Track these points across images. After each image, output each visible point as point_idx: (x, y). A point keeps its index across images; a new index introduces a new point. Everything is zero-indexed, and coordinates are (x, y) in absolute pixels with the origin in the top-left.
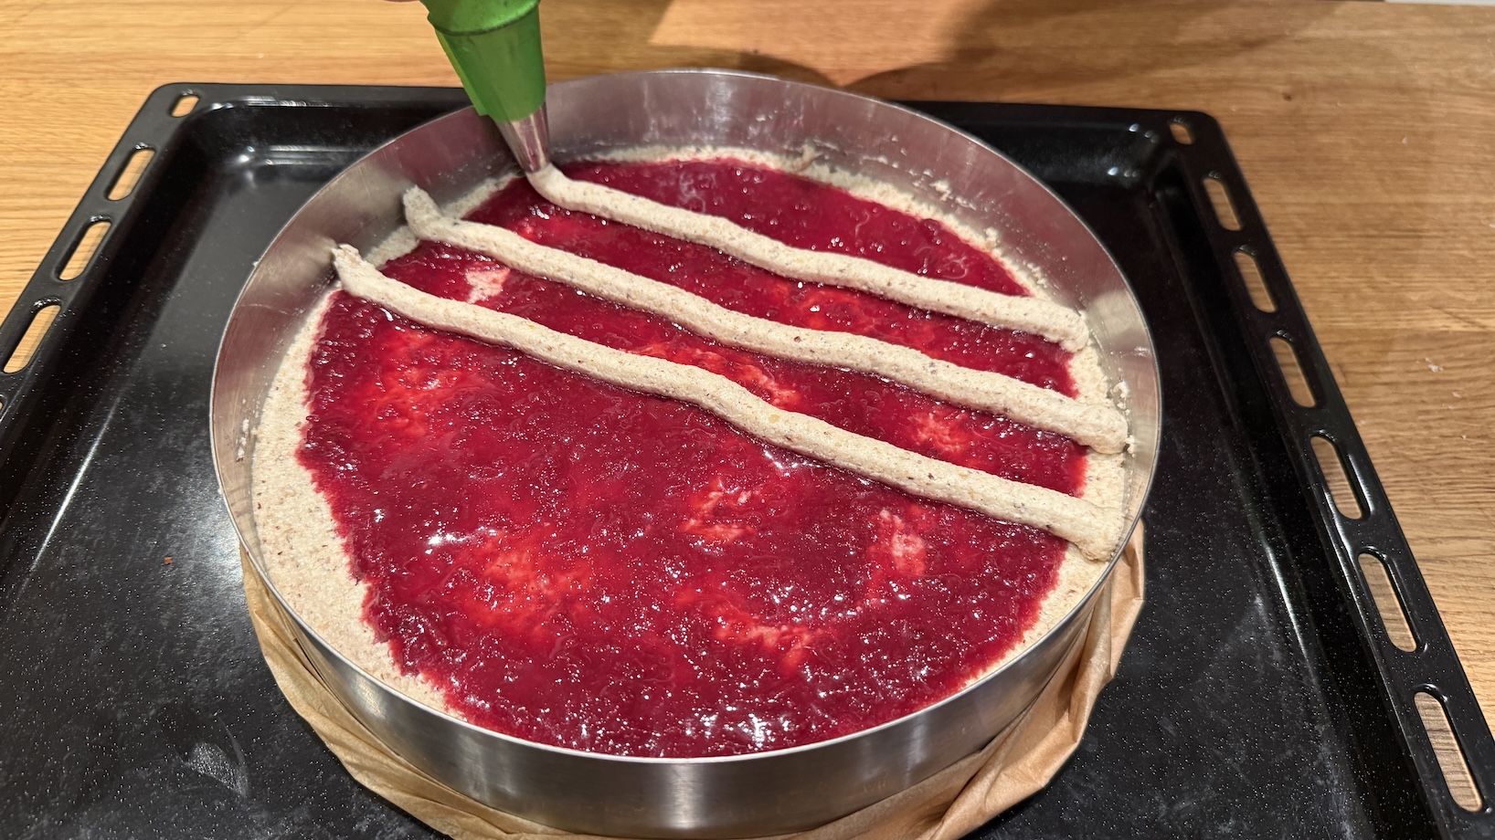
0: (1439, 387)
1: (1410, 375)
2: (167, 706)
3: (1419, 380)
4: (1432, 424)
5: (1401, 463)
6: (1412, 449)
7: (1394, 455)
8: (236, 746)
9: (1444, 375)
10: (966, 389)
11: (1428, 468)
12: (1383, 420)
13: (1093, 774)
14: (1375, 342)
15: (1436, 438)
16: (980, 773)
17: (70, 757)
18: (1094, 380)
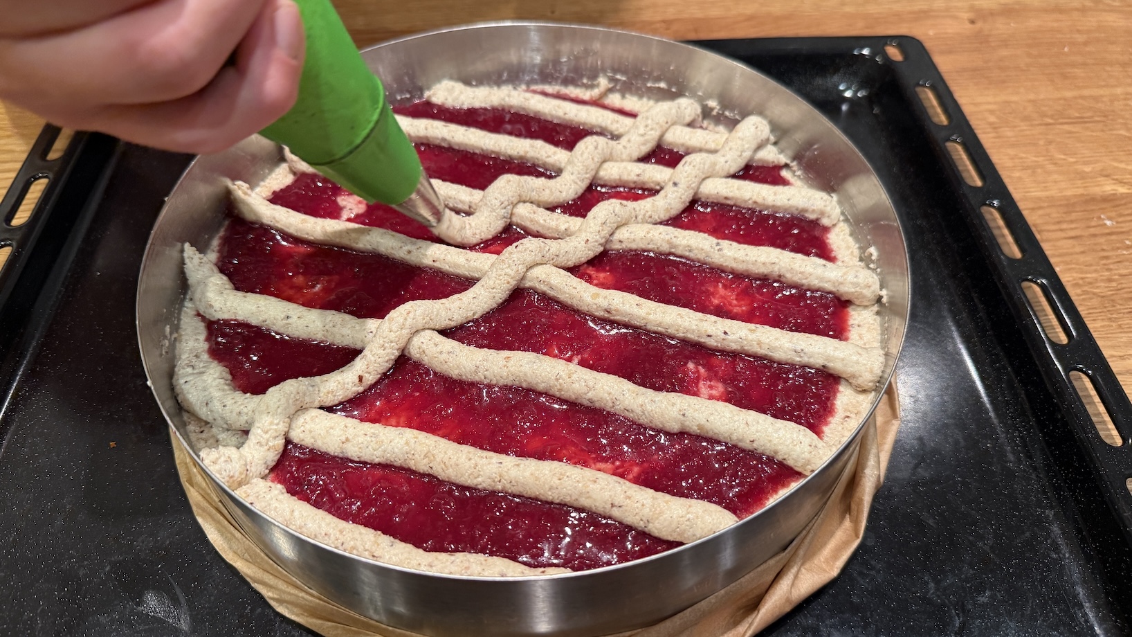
0: (1113, 237)
1: (1090, 229)
2: (120, 562)
3: (1097, 233)
4: (1111, 267)
5: (1091, 299)
6: (1098, 287)
7: (1085, 292)
8: (178, 591)
9: (1117, 228)
10: (747, 262)
11: (1113, 301)
12: (1073, 266)
13: (873, 563)
14: (1060, 205)
15: (1117, 277)
16: (785, 569)
17: (43, 610)
18: (848, 248)
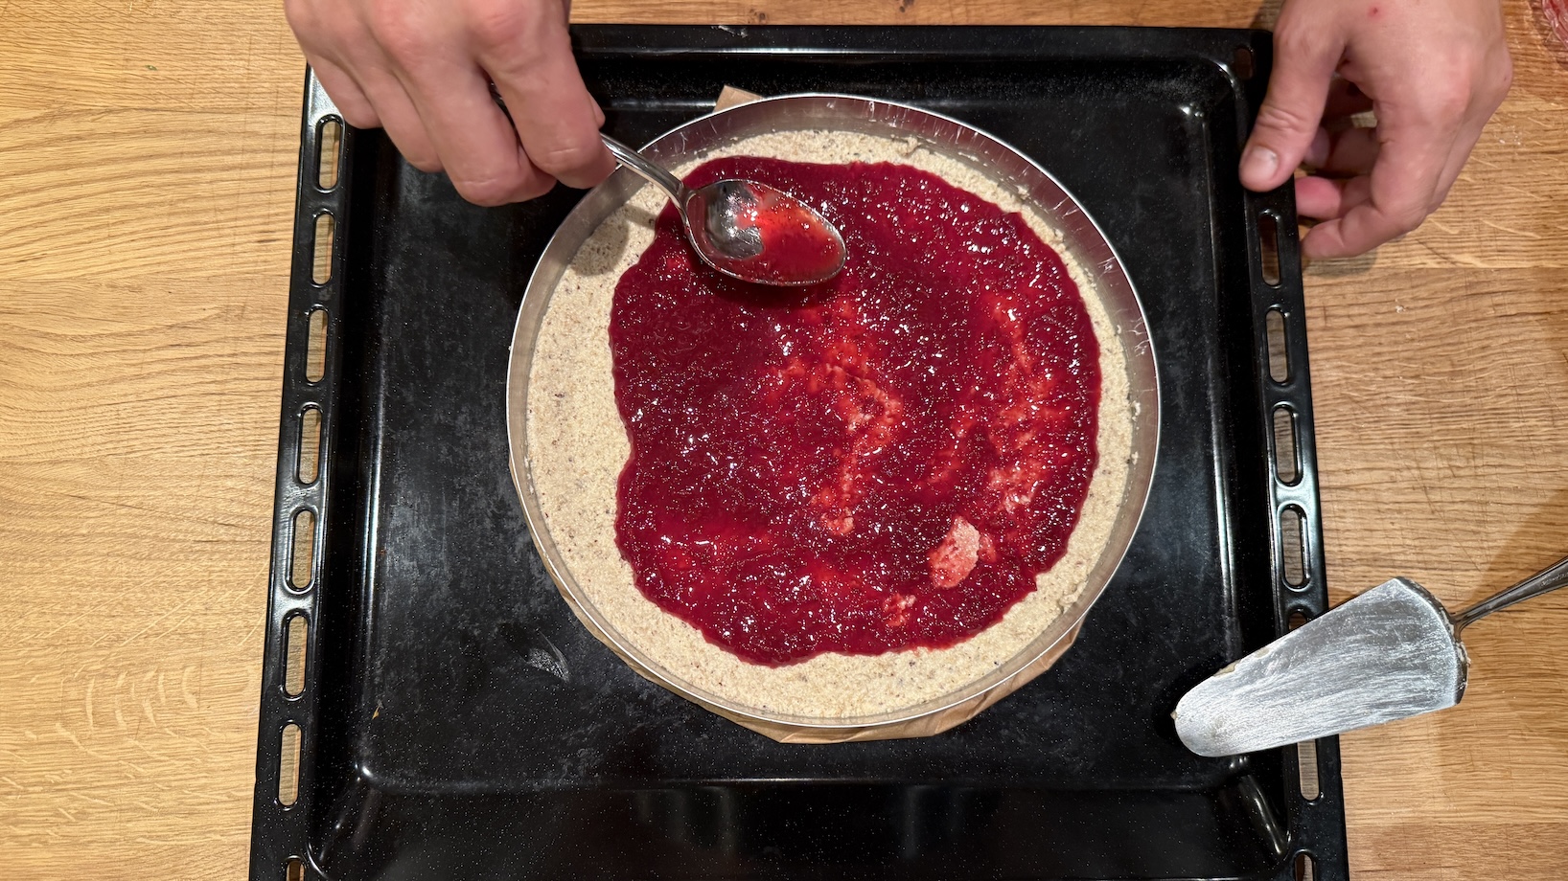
0: (1398, 328)
1: (1379, 317)
2: (504, 625)
3: (1383, 321)
4: (1380, 366)
5: (1345, 403)
6: (1357, 390)
7: (1344, 396)
8: (555, 649)
9: (1405, 316)
15: (1379, 379)
